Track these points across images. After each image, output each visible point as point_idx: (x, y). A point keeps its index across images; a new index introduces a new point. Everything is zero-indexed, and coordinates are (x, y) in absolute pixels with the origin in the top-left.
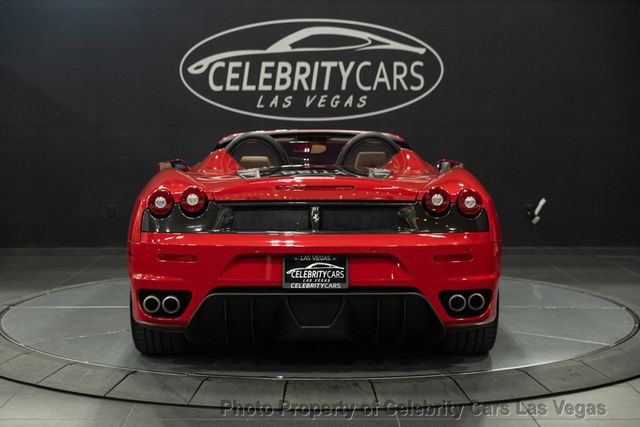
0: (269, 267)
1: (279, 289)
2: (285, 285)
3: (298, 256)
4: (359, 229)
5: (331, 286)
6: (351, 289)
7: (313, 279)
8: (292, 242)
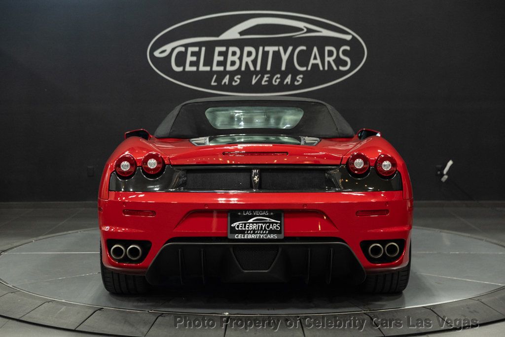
0: (215, 220)
1: (226, 239)
2: (230, 236)
3: (241, 211)
4: (292, 189)
5: (269, 236)
6: (286, 239)
7: (254, 231)
8: (236, 199)
